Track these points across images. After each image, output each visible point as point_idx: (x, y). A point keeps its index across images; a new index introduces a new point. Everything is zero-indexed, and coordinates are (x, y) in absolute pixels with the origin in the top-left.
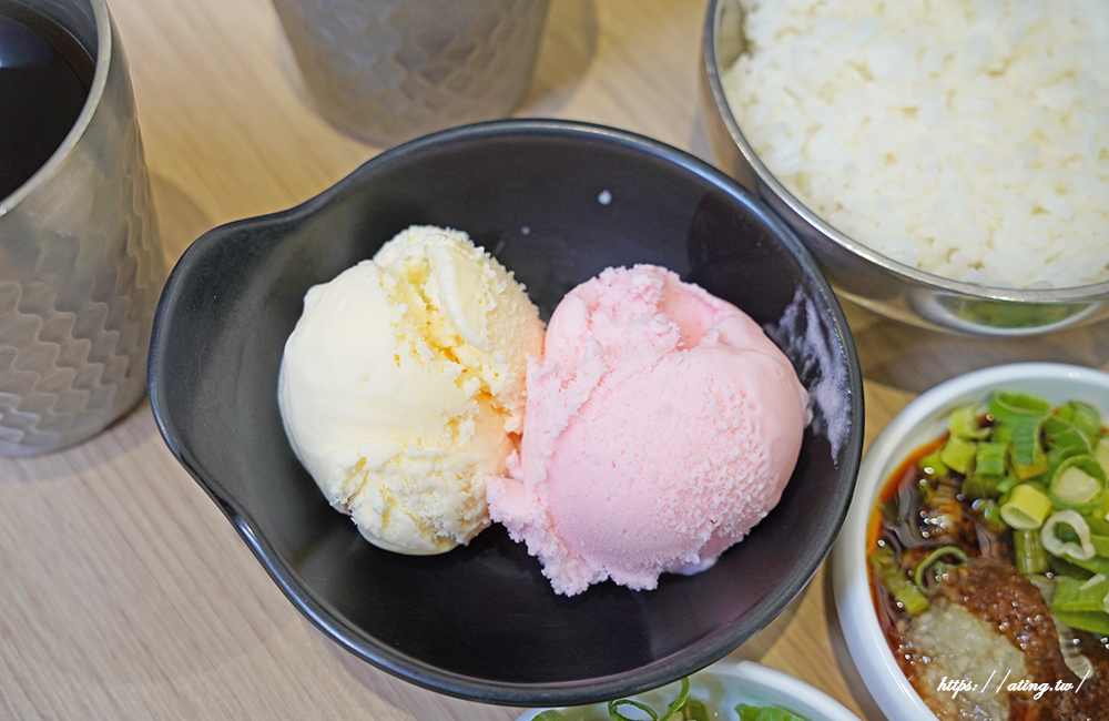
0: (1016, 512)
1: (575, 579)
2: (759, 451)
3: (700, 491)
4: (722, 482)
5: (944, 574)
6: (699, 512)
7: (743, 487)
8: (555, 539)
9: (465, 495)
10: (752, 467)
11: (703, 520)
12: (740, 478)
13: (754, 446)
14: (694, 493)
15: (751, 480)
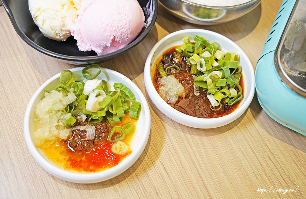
0: (192, 60)
1: (84, 48)
2: (126, 20)
3: (110, 25)
4: (116, 25)
5: (173, 71)
6: (110, 31)
7: (121, 27)
8: (80, 36)
9: (63, 23)
10: (123, 24)
11: (111, 34)
12: (120, 25)
13: (125, 19)
14: (109, 25)
15: (123, 26)
